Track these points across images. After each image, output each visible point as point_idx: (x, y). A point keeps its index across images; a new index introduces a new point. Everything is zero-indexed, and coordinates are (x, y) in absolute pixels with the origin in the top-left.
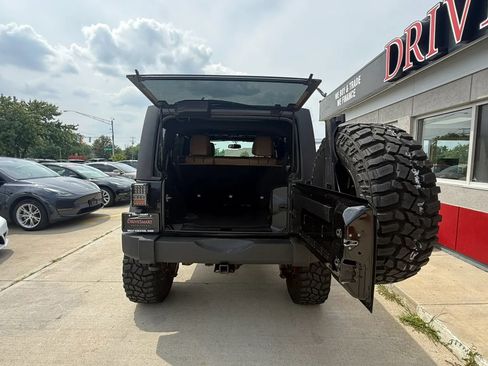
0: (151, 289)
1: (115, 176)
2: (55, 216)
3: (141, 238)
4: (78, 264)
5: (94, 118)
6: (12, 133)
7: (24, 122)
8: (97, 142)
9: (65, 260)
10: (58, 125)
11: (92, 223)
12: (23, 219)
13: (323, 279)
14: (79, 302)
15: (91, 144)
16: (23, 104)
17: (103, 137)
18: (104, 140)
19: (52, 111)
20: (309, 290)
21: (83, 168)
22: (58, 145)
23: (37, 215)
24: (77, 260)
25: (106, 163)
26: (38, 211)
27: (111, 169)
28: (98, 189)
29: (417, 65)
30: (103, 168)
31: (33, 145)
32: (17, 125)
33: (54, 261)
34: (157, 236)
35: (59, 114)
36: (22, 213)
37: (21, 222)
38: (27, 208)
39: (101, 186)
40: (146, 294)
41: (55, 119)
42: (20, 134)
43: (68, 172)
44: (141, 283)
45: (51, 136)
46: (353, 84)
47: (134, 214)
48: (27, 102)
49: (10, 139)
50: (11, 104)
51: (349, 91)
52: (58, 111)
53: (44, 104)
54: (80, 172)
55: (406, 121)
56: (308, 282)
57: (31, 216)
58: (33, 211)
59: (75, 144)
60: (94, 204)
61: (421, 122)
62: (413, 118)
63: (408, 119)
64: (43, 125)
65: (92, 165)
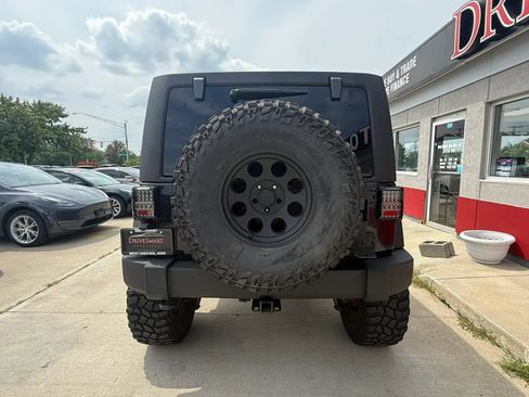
0: (166, 329)
1: (126, 183)
2: (55, 230)
3: (148, 264)
4: (79, 288)
5: (105, 120)
6: (15, 137)
7: (27, 125)
8: (110, 147)
9: (63, 284)
10: (66, 128)
11: (100, 237)
12: (18, 233)
13: (399, 314)
14: (75, 342)
15: (103, 149)
16: (25, 105)
17: (116, 142)
18: (118, 145)
19: (58, 113)
20: (379, 329)
21: (90, 175)
22: (67, 150)
23: (35, 229)
24: (78, 284)
25: (117, 169)
26: (34, 224)
27: (122, 175)
28: (107, 198)
29: (502, 32)
30: (113, 174)
31: (40, 150)
32: (19, 128)
33: (50, 286)
34: (170, 261)
35: (66, 116)
36: (17, 226)
37: (15, 237)
38: (22, 220)
39: (110, 194)
40: (158, 335)
41: (62, 122)
42: (24, 138)
43: (73, 179)
44: (151, 322)
45: (58, 140)
46: (406, 68)
47: (137, 230)
48: (31, 103)
49: (13, 144)
50: (13, 105)
51: (401, 77)
52: (65, 113)
53: (48, 105)
54: (87, 178)
55: (478, 108)
56: (379, 318)
57: (27, 230)
58: (30, 224)
59: (86, 150)
60: (101, 215)
61: (499, 109)
62: (489, 104)
63: (482, 105)
64: (49, 128)
65: (101, 171)
